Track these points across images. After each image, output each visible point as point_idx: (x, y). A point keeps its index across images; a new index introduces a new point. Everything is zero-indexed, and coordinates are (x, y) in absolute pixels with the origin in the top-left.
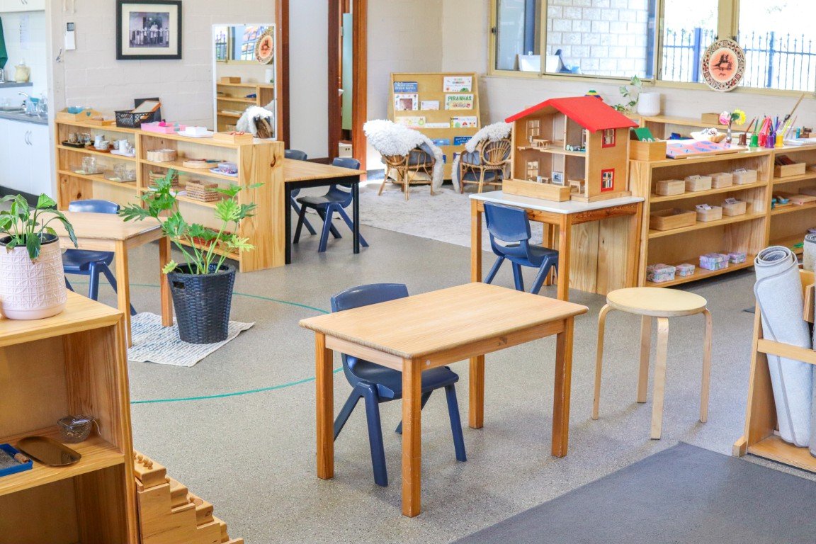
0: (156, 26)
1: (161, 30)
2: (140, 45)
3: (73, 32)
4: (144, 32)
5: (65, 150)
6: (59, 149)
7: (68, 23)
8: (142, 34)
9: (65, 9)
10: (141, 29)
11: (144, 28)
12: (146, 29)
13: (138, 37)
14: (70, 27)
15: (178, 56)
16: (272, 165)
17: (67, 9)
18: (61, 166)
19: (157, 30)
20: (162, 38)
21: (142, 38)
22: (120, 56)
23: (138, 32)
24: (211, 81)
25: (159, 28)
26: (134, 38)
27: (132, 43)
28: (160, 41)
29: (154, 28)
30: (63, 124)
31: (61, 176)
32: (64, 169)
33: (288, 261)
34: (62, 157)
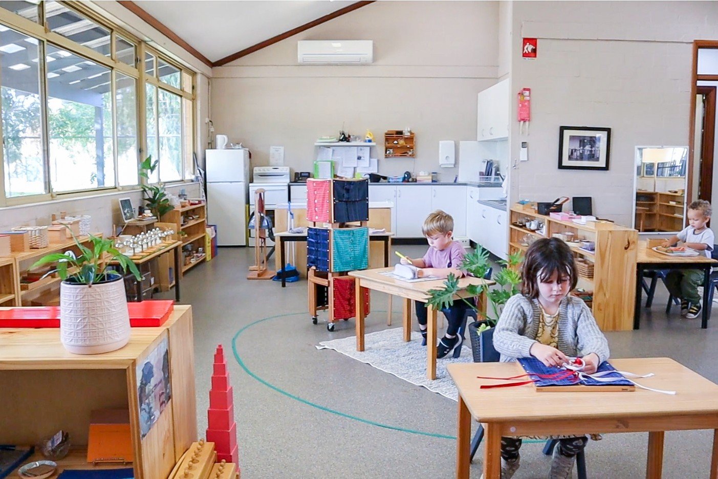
0: (590, 146)
1: (593, 149)
2: (577, 159)
3: (526, 149)
4: (580, 150)
5: (515, 230)
6: (511, 228)
7: (523, 143)
8: (578, 152)
9: (521, 133)
10: (577, 148)
11: (580, 147)
12: (582, 148)
13: (575, 154)
14: (524, 145)
15: (606, 168)
16: (626, 248)
17: (523, 133)
18: (511, 239)
19: (590, 149)
20: (594, 155)
21: (578, 154)
22: (561, 167)
23: (575, 150)
24: (632, 186)
25: (591, 148)
26: (572, 153)
27: (570, 158)
28: (592, 157)
29: (588, 148)
30: (515, 212)
31: (511, 247)
32: (514, 242)
33: (636, 326)
34: (513, 233)
